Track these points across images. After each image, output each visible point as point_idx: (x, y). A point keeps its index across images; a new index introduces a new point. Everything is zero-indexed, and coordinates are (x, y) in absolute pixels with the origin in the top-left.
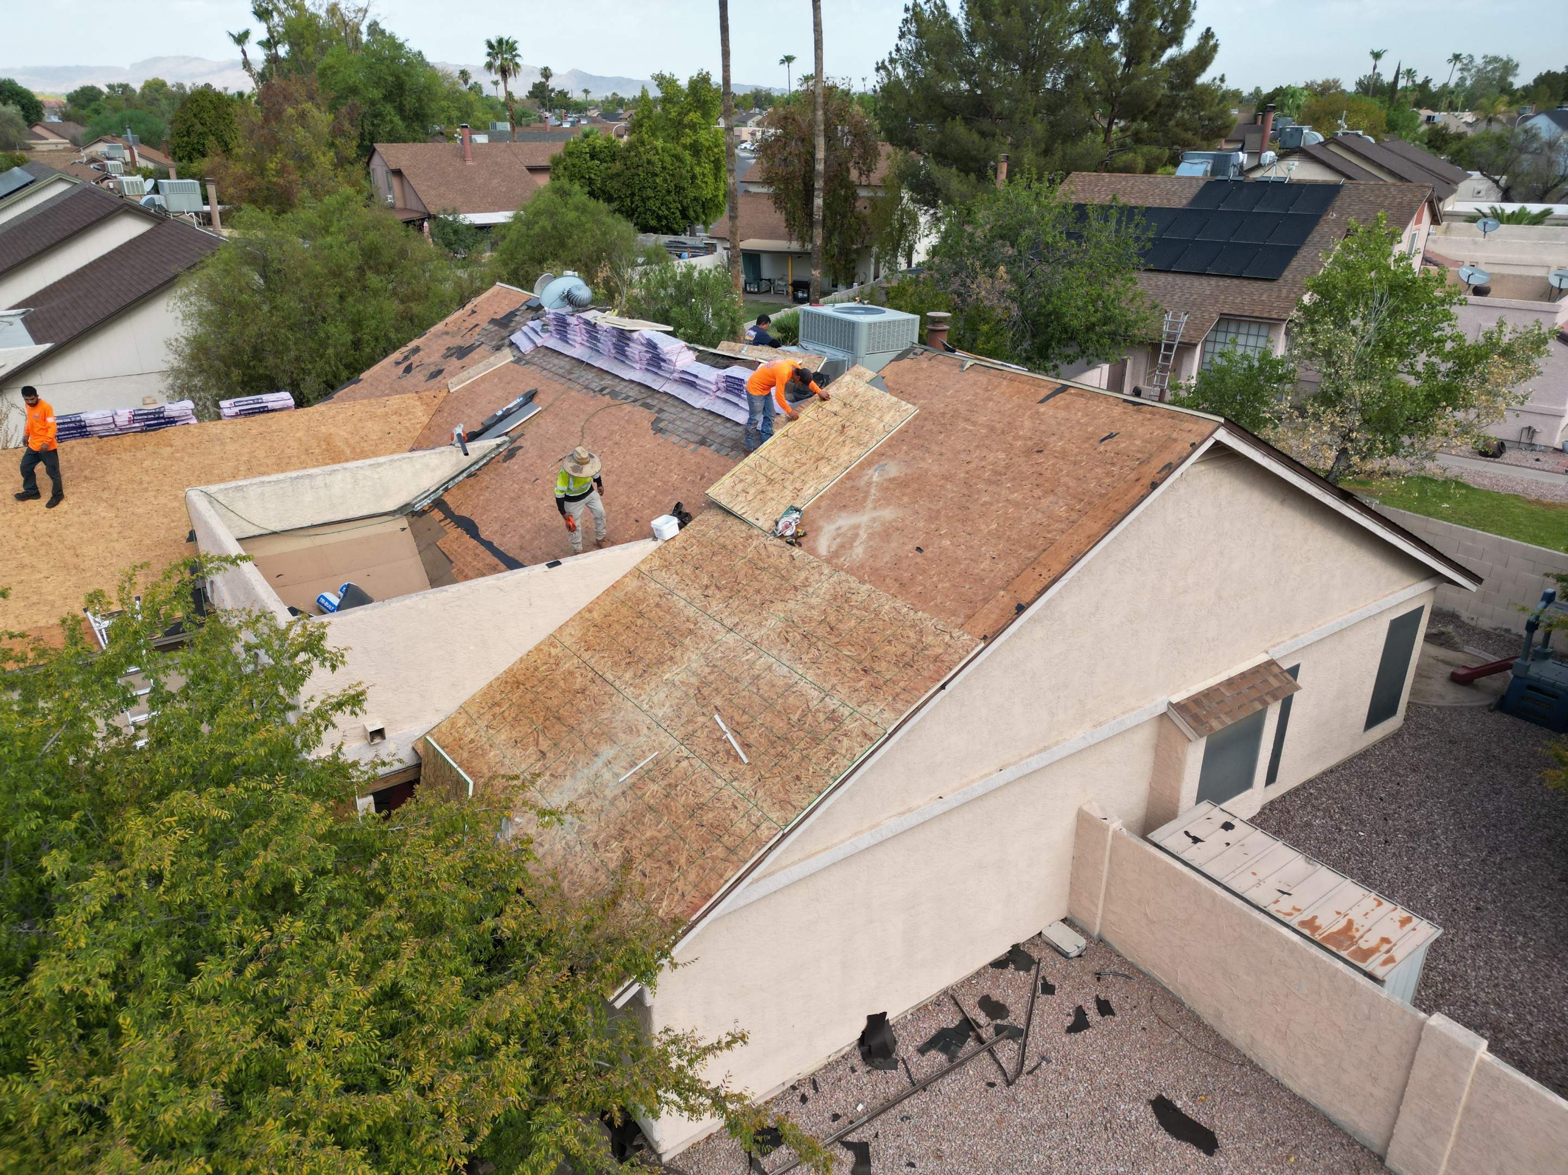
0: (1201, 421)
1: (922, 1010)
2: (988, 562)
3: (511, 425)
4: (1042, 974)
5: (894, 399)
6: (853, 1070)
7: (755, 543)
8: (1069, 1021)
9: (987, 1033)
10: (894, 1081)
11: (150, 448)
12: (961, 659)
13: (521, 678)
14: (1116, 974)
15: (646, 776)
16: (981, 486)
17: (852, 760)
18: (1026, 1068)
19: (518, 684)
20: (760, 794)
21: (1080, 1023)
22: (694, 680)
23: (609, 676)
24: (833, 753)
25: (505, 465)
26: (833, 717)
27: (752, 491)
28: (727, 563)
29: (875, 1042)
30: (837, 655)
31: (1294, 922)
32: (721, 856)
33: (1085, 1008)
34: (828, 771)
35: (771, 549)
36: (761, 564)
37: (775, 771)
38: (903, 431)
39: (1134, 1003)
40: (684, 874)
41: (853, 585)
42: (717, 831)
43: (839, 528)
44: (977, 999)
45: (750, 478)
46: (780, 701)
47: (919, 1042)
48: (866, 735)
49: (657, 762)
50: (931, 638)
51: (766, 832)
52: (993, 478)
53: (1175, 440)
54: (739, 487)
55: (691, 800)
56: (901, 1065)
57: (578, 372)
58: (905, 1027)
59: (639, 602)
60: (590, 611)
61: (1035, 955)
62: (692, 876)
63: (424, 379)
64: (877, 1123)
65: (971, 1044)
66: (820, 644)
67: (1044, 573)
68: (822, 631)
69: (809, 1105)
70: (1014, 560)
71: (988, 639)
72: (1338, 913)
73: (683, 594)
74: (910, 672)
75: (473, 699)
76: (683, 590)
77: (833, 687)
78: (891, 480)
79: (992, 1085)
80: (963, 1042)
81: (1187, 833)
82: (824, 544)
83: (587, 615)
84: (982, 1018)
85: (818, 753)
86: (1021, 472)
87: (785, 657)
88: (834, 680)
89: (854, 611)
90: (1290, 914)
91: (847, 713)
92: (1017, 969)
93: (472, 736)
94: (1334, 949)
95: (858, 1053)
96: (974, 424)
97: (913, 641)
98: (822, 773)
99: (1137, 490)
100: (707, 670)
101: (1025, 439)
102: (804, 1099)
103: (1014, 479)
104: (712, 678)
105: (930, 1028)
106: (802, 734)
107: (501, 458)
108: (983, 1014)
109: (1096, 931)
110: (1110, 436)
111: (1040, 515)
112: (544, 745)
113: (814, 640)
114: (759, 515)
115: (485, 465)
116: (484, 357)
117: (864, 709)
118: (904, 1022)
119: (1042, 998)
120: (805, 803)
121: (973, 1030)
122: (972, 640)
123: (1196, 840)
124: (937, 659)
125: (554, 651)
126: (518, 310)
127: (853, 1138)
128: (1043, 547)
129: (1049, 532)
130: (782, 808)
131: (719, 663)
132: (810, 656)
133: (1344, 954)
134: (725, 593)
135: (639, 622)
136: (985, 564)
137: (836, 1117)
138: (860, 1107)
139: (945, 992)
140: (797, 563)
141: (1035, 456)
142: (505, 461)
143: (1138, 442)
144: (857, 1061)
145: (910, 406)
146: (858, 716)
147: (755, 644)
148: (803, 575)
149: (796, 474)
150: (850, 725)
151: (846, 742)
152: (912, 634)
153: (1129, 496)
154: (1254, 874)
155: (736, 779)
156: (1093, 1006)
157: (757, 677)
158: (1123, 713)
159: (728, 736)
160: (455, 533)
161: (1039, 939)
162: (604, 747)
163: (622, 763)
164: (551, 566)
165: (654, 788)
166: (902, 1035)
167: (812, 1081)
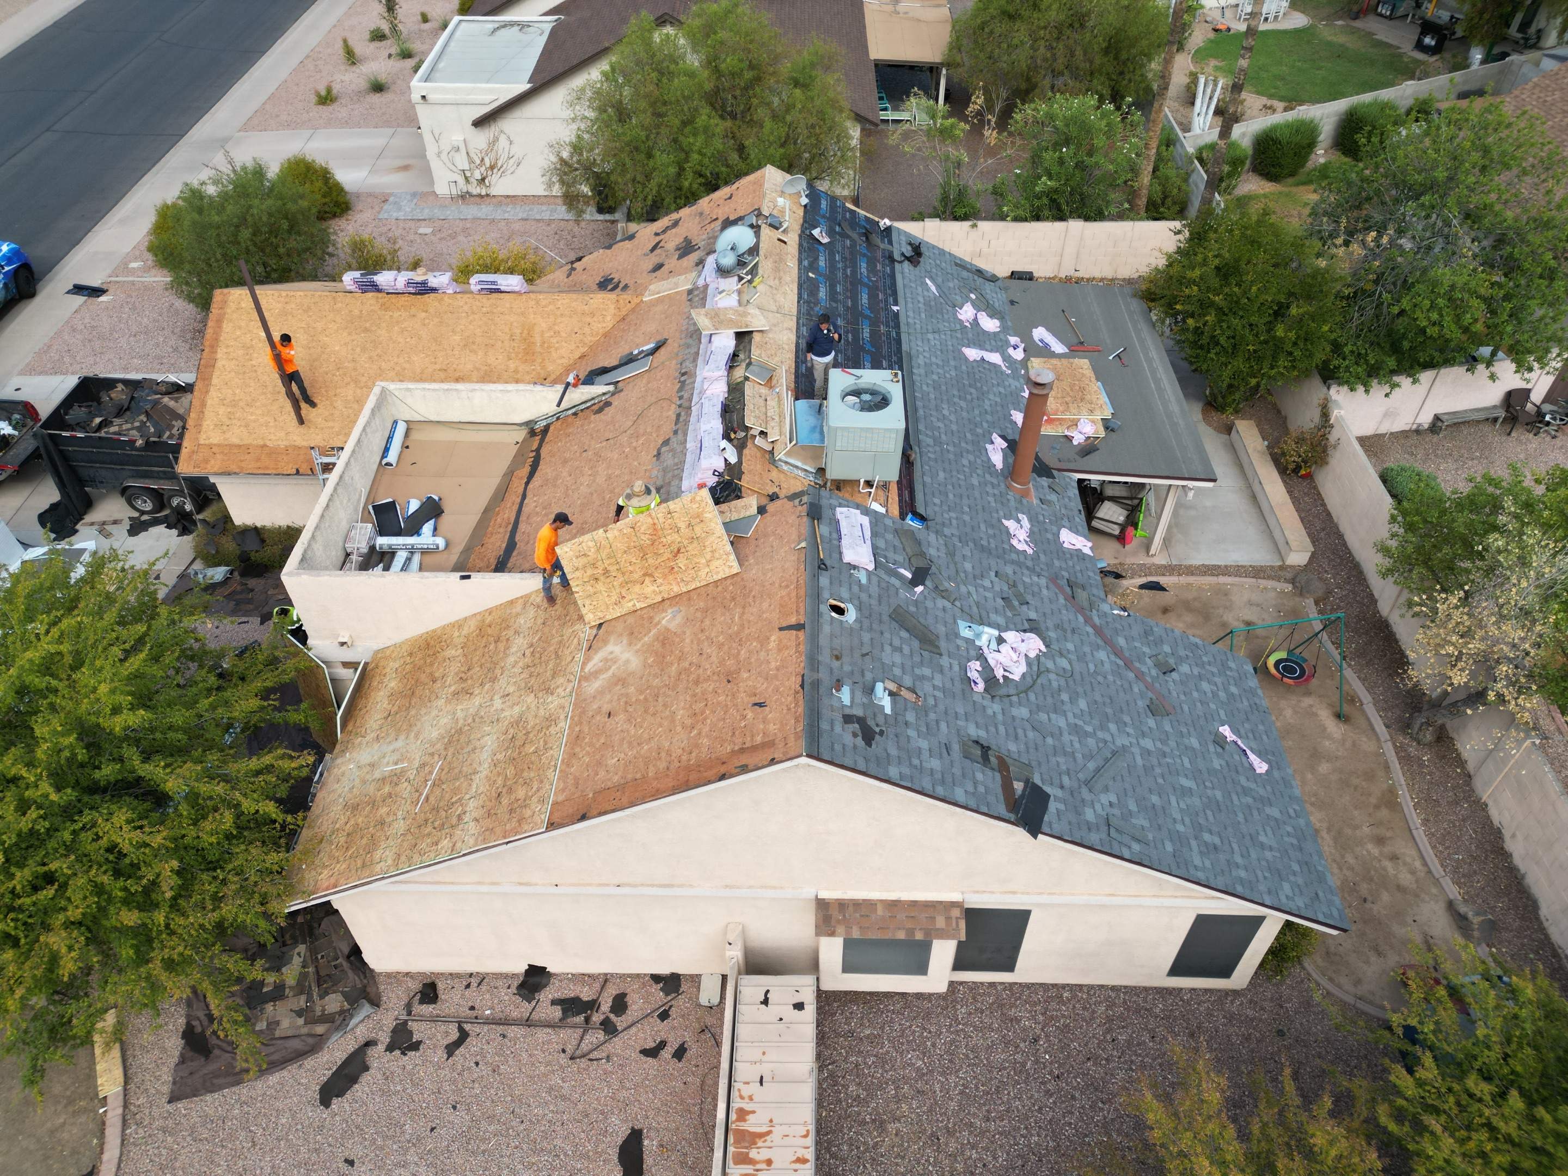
1: (580, 977)
2: (615, 760)
3: (626, 374)
4: (672, 1003)
5: (728, 548)
6: (509, 987)
8: (650, 1044)
9: (596, 1018)
10: (523, 1008)
12: (526, 831)
13: (432, 643)
14: (713, 1036)
15: (392, 777)
16: (681, 686)
17: (436, 856)
18: (591, 1056)
19: (428, 646)
20: (399, 840)
21: (652, 1053)
22: (461, 723)
23: (449, 680)
24: (437, 844)
25: (592, 417)
26: (460, 817)
29: (533, 980)
30: (505, 769)
31: (735, 1105)
33: (669, 1044)
34: (425, 855)
37: (416, 830)
38: (716, 585)
39: (700, 1063)
41: (562, 716)
42: (372, 846)
43: (612, 653)
44: (618, 992)
46: (462, 780)
47: (558, 995)
48: (455, 846)
49: (403, 771)
50: (536, 800)
51: (378, 869)
52: (691, 684)
53: (774, 745)
55: (385, 815)
56: (534, 1003)
58: (561, 981)
59: (507, 627)
61: (684, 987)
63: (650, 268)
64: (486, 1028)
65: (580, 1019)
66: (510, 752)
67: (617, 800)
68: (520, 742)
69: (467, 992)
70: (621, 773)
71: (551, 827)
72: (771, 1121)
73: (521, 641)
74: (507, 818)
75: (411, 639)
76: (524, 637)
77: (482, 793)
78: (668, 632)
79: (564, 1051)
80: (578, 1014)
81: (768, 991)
82: (595, 660)
84: (606, 1006)
85: (435, 836)
86: (704, 692)
87: (495, 745)
88: (486, 789)
89: (542, 740)
90: (742, 1097)
91: (466, 820)
92: (661, 989)
94: (731, 1139)
95: (519, 978)
96: (742, 616)
97: (530, 794)
98: (423, 852)
100: (470, 720)
101: (737, 660)
102: (468, 986)
103: (695, 695)
104: (466, 728)
105: (569, 993)
106: (444, 815)
107: (596, 408)
108: (610, 1004)
110: (761, 705)
111: (667, 744)
112: (395, 709)
113: (512, 745)
116: (685, 271)
117: (472, 825)
118: (564, 977)
119: (654, 1019)
120: (402, 866)
121: (592, 1010)
122: (545, 822)
123: (765, 1002)
124: (521, 819)
125: (456, 634)
127: (467, 1027)
128: (639, 776)
129: (654, 765)
130: (396, 859)
131: (477, 720)
132: (499, 757)
133: (731, 1149)
134: (530, 660)
135: (492, 646)
136: (612, 761)
137: (472, 1008)
138: (488, 1012)
139: (606, 974)
141: (723, 683)
143: (761, 726)
144: (515, 983)
145: (736, 563)
146: (466, 827)
147: (498, 720)
148: (561, 681)
150: (458, 832)
151: (446, 842)
152: (535, 788)
154: (764, 1053)
155: (404, 819)
156: (676, 1046)
157: (474, 749)
158: (762, 887)
159: (429, 783)
160: (526, 470)
161: (696, 979)
162: (402, 737)
163: (395, 757)
164: (463, 578)
165: (387, 789)
166: (554, 984)
167: (482, 979)
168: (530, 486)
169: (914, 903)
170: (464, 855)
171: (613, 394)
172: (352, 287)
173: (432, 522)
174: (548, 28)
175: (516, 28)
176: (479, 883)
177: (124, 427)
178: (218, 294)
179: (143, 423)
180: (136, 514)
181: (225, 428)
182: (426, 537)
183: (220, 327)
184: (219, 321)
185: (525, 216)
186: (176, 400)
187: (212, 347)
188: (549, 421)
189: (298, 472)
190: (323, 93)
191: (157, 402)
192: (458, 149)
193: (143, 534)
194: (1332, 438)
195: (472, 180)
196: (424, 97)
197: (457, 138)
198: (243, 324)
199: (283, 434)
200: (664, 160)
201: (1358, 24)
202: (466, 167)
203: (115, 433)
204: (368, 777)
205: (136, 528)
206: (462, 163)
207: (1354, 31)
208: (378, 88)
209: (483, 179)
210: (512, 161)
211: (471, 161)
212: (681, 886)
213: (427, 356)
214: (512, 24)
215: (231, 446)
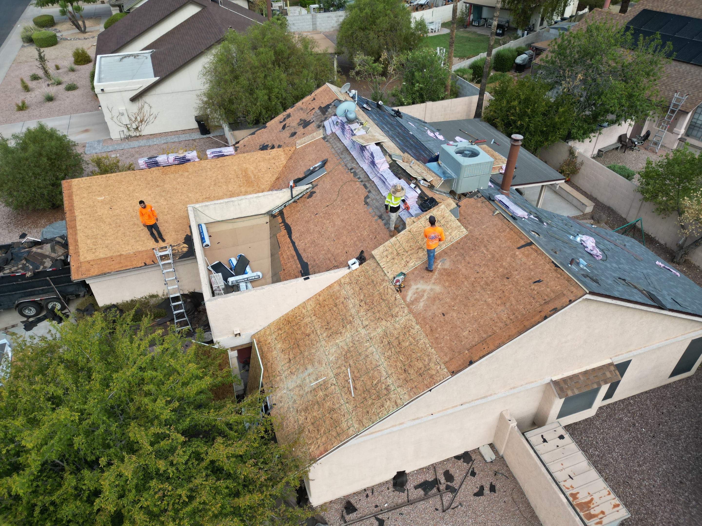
0: (579, 288)
1: (421, 471)
2: (467, 332)
3: (314, 178)
4: (473, 466)
5: (459, 224)
6: (388, 489)
7: (384, 284)
8: (476, 490)
9: (442, 487)
10: (401, 497)
11: (180, 173)
12: (440, 381)
13: (290, 320)
14: (503, 474)
15: (320, 387)
16: (478, 289)
17: (388, 412)
18: (452, 507)
19: (289, 322)
20: (354, 414)
21: (480, 493)
22: (346, 348)
23: (318, 332)
24: (383, 406)
25: (308, 200)
26: (387, 389)
27: (390, 257)
28: (371, 291)
29: (399, 480)
30: (397, 358)
31: (568, 493)
32: (335, 435)
33: (485, 487)
34: (379, 414)
35: (389, 290)
36: (383, 297)
37: (361, 405)
38: (458, 243)
39: (505, 490)
40: (322, 437)
41: (414, 324)
42: (336, 423)
43: (417, 289)
44: (444, 471)
45: (390, 250)
46: (372, 372)
47: (416, 483)
48: (396, 403)
49: (324, 382)
50: (433, 365)
51: (351, 432)
52: (484, 286)
53: (564, 295)
54: (385, 254)
55: (331, 406)
56: (406, 492)
57: (345, 155)
58: (412, 476)
59: (337, 298)
60: (320, 296)
61: (473, 457)
62: (323, 440)
63: (289, 135)
64: (390, 513)
65: (435, 490)
66: (393, 349)
67: (486, 348)
68: (395, 343)
69: (368, 499)
70: (477, 336)
71: (453, 373)
72: (589, 494)
73: (353, 301)
74: (420, 379)
75: (273, 323)
76: (353, 298)
77: (392, 373)
78: (445, 270)
79: (437, 510)
80: (432, 489)
81: (542, 436)
82: (410, 295)
83: (318, 297)
84: (443, 480)
85: (378, 403)
86: (496, 287)
87: (380, 350)
88: (393, 370)
89: (410, 338)
90: (568, 489)
91: (393, 389)
92: (464, 462)
93: (270, 341)
94: (578, 510)
95: (392, 482)
96: (487, 250)
97: (426, 363)
98: (376, 414)
99: (537, 318)
100: (351, 344)
101: (504, 268)
102: (367, 496)
103: (492, 290)
104: (352, 349)
105: (421, 479)
106: (375, 392)
107: (307, 196)
108: (444, 478)
109: (501, 453)
110: (539, 281)
111: (495, 315)
112: (291, 356)
113: (391, 346)
114: (389, 270)
115: (301, 197)
116: (313, 131)
117: (399, 390)
118: (413, 473)
119: (470, 477)
120: (367, 425)
121: (437, 484)
122: (447, 373)
123: (545, 441)
124: (431, 377)
125: (304, 311)
126: (330, 104)
127: (380, 517)
128: (490, 334)
129: (496, 326)
130: (359, 424)
131: (356, 343)
132: (388, 354)
133: (582, 514)
134: (367, 307)
135: (335, 309)
136: (466, 333)
137: (376, 506)
138: (386, 505)
139: (432, 465)
140: (397, 302)
141: (505, 280)
142: (308, 198)
143: (548, 290)
144: (391, 485)
145: (464, 230)
146: (396, 392)
147: (371, 338)
148: (397, 309)
149: (409, 253)
150: (393, 396)
151: (388, 403)
152: (427, 360)
153: (533, 320)
154: (562, 464)
155: (348, 403)
156: (488, 486)
157: (367, 356)
158: (527, 384)
159: (350, 381)
160: (284, 232)
161: (477, 451)
162: (309, 366)
163: (313, 377)
164: (305, 279)
165: (321, 393)
166: (410, 479)
167: (372, 489)
168: (293, 237)
169: (594, 370)
170: (405, 405)
171: (313, 188)
172: (144, 166)
173: (248, 266)
174: (149, 56)
175: (132, 58)
176: (393, 426)
177: (13, 269)
178: (65, 183)
179: (24, 265)
180: (25, 319)
181: (94, 250)
182: (250, 273)
183: (72, 199)
184: (70, 196)
185: (165, 141)
186: (41, 248)
187: (70, 210)
188: (280, 209)
189: (146, 264)
190: (20, 104)
191: (29, 252)
192: (123, 114)
193: (35, 329)
194: (579, 160)
195: (131, 129)
196: (102, 90)
197: (122, 108)
198: (85, 195)
199: (130, 247)
200: (261, 94)
201: (467, 29)
202: (128, 122)
203: (8, 273)
204: (301, 393)
205: (29, 326)
206: (125, 120)
207: (469, 32)
208: (50, 99)
209: (137, 128)
210: (152, 117)
211: (130, 119)
212: (491, 395)
213: (197, 193)
214: (129, 56)
215: (100, 259)
